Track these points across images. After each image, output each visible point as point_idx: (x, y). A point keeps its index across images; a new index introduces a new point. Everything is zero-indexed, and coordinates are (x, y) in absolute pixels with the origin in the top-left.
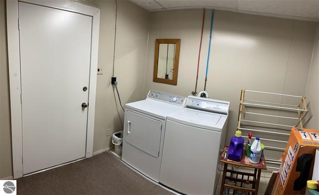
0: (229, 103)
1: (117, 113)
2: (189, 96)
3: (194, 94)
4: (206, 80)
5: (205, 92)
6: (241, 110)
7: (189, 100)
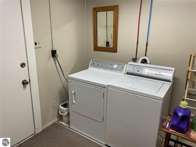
0: (173, 69)
1: (61, 85)
2: (129, 63)
3: (135, 60)
4: (147, 45)
5: (146, 58)
6: (189, 78)
7: (130, 67)
